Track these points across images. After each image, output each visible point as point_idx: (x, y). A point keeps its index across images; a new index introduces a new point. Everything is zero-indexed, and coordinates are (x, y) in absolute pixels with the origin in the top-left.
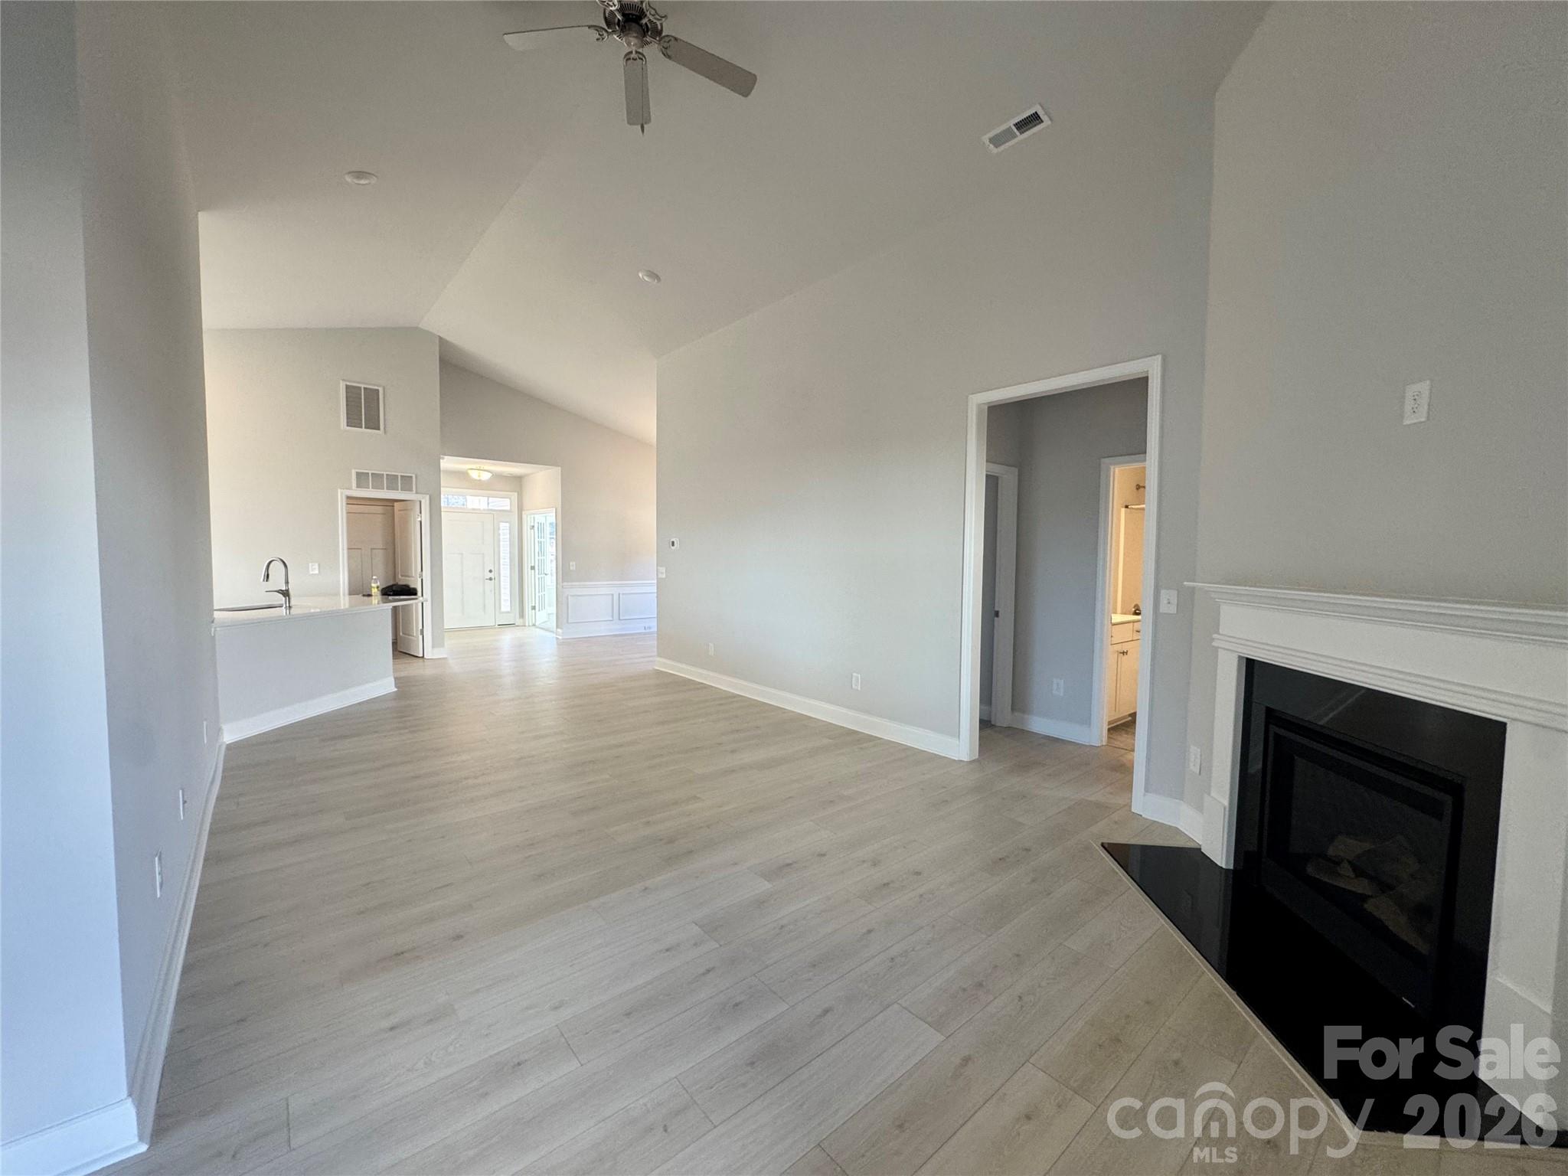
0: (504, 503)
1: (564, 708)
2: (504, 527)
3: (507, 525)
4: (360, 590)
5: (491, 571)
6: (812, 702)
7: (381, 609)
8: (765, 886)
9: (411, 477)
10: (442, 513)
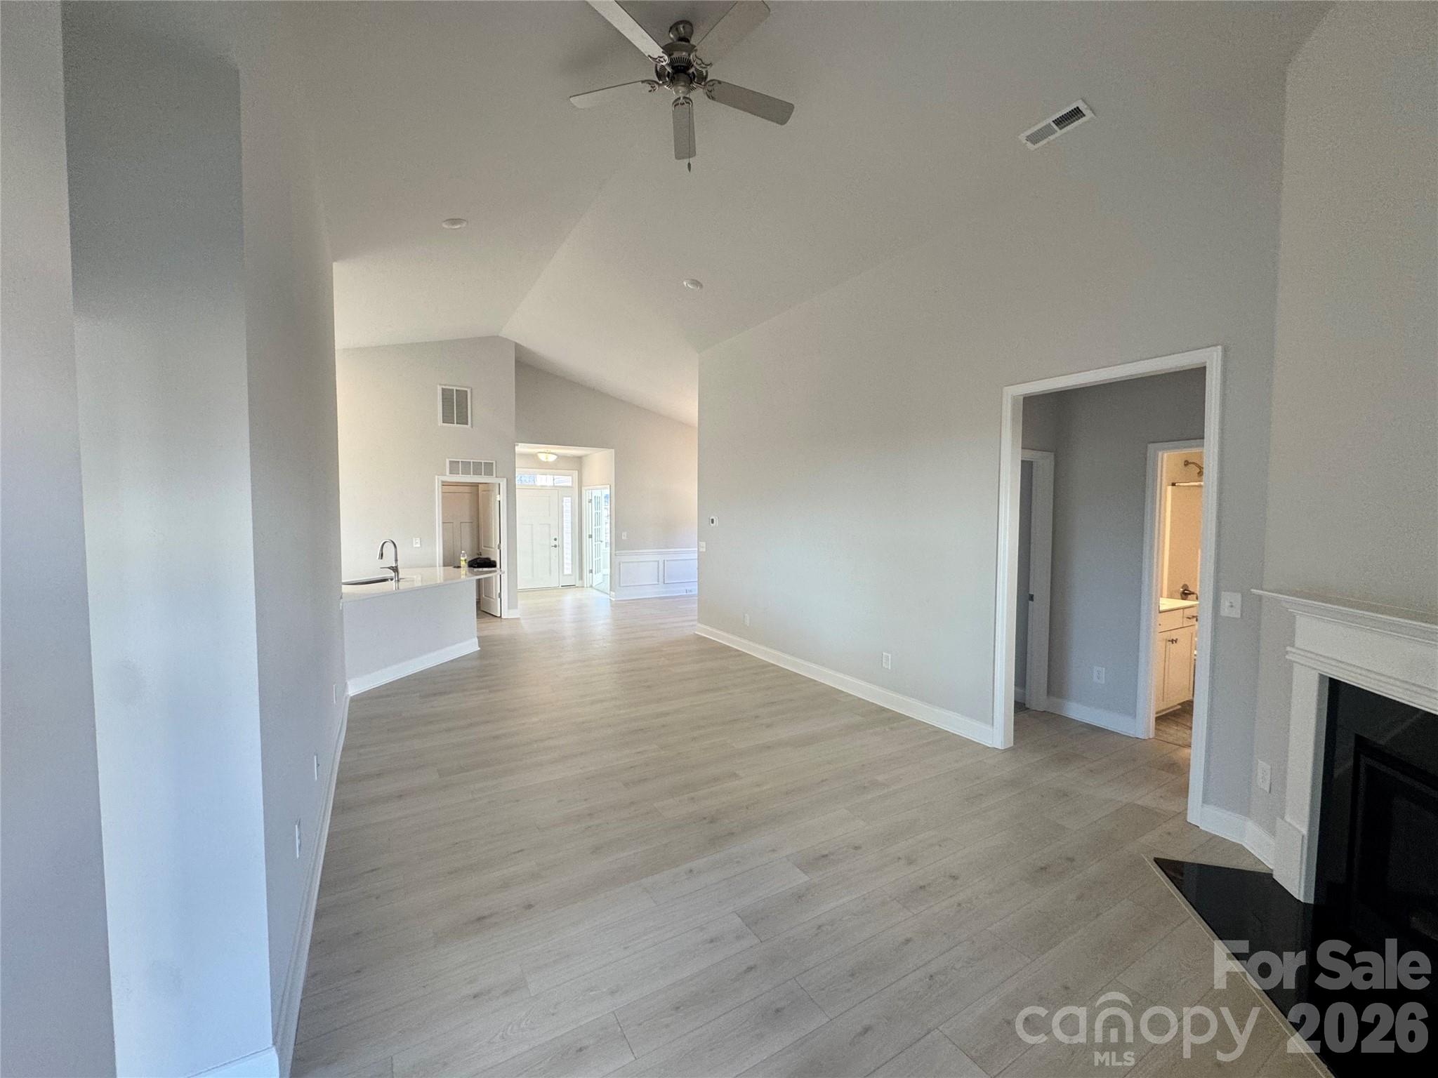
0: (567, 480)
1: (617, 673)
2: (567, 504)
3: (570, 498)
4: (451, 561)
5: (555, 539)
6: (841, 676)
7: (466, 578)
8: (801, 879)
9: (492, 463)
10: (517, 490)
